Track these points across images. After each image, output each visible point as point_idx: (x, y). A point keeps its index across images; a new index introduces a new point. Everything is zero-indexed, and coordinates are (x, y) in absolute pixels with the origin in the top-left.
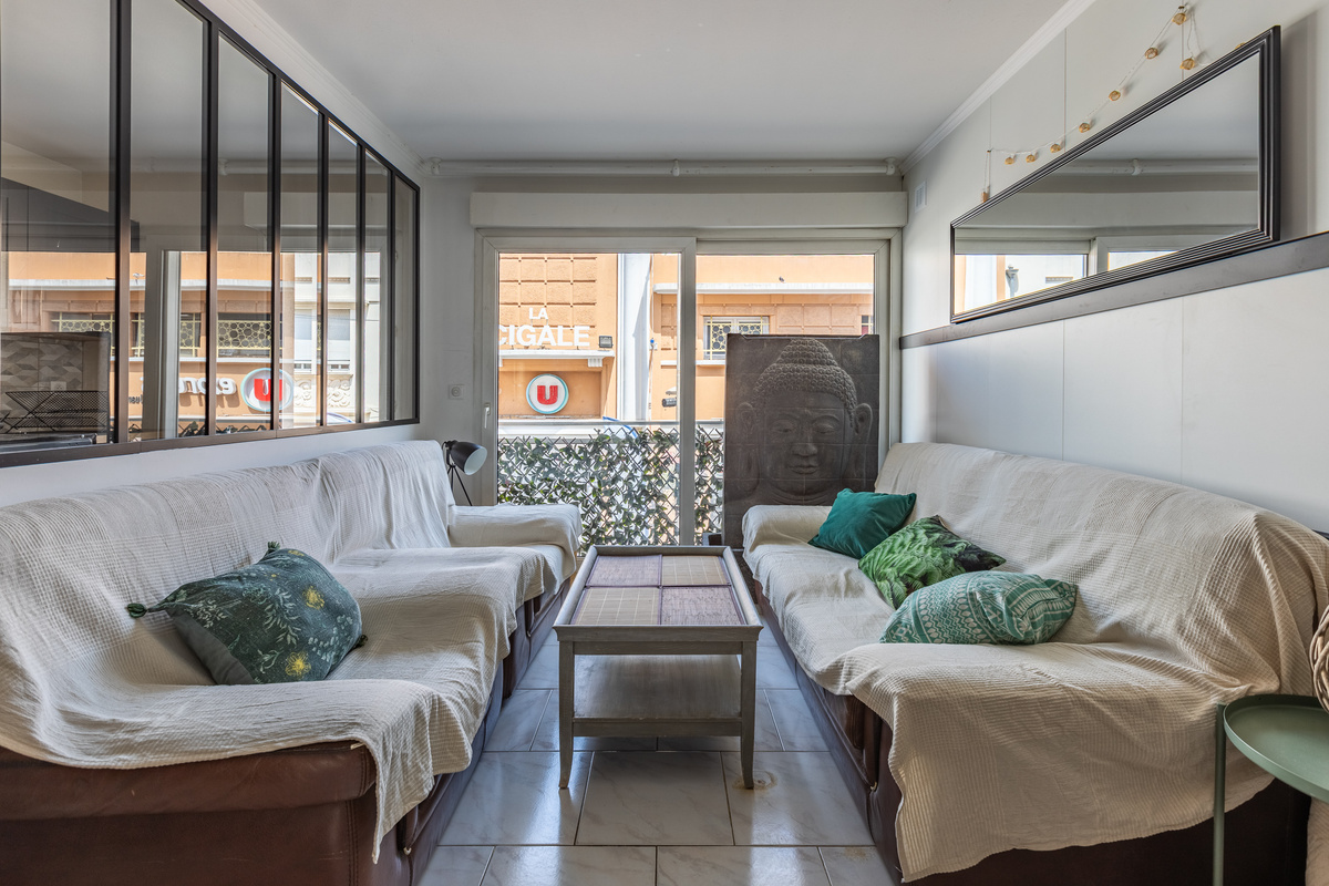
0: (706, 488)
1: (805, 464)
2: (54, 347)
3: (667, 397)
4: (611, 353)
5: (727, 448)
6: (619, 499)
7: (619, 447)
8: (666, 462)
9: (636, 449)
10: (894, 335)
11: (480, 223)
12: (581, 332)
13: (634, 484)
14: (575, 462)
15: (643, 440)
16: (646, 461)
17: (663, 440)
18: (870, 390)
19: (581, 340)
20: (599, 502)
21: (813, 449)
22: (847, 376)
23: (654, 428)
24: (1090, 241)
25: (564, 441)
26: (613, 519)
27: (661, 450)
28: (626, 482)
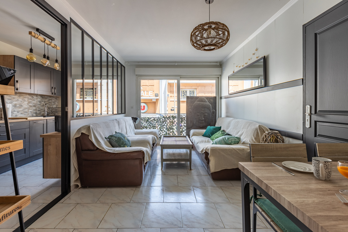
0: (182, 127)
1: (202, 122)
2: (54, 98)
3: (172, 108)
4: (158, 98)
5: (187, 119)
6: (165, 129)
7: (165, 119)
8: (174, 122)
9: (168, 119)
10: (220, 96)
11: (137, 74)
12: (151, 93)
13: (168, 126)
14: (156, 122)
15: (169, 117)
16: (170, 122)
17: (174, 117)
18: (215, 107)
19: (151, 95)
20: (161, 130)
21: (203, 119)
22: (210, 104)
23: (172, 115)
24: (259, 77)
25: (153, 118)
26: (163, 133)
27: (173, 119)
28: (166, 126)
